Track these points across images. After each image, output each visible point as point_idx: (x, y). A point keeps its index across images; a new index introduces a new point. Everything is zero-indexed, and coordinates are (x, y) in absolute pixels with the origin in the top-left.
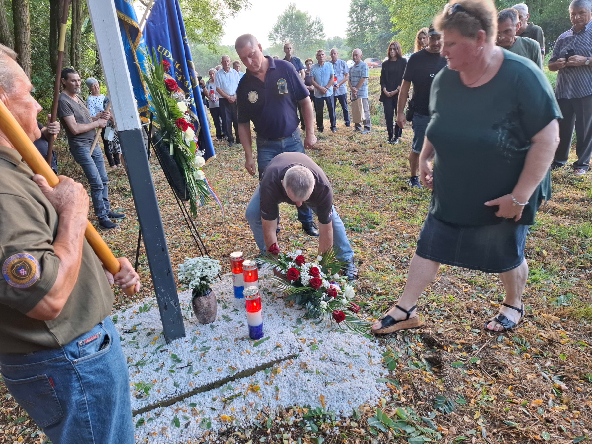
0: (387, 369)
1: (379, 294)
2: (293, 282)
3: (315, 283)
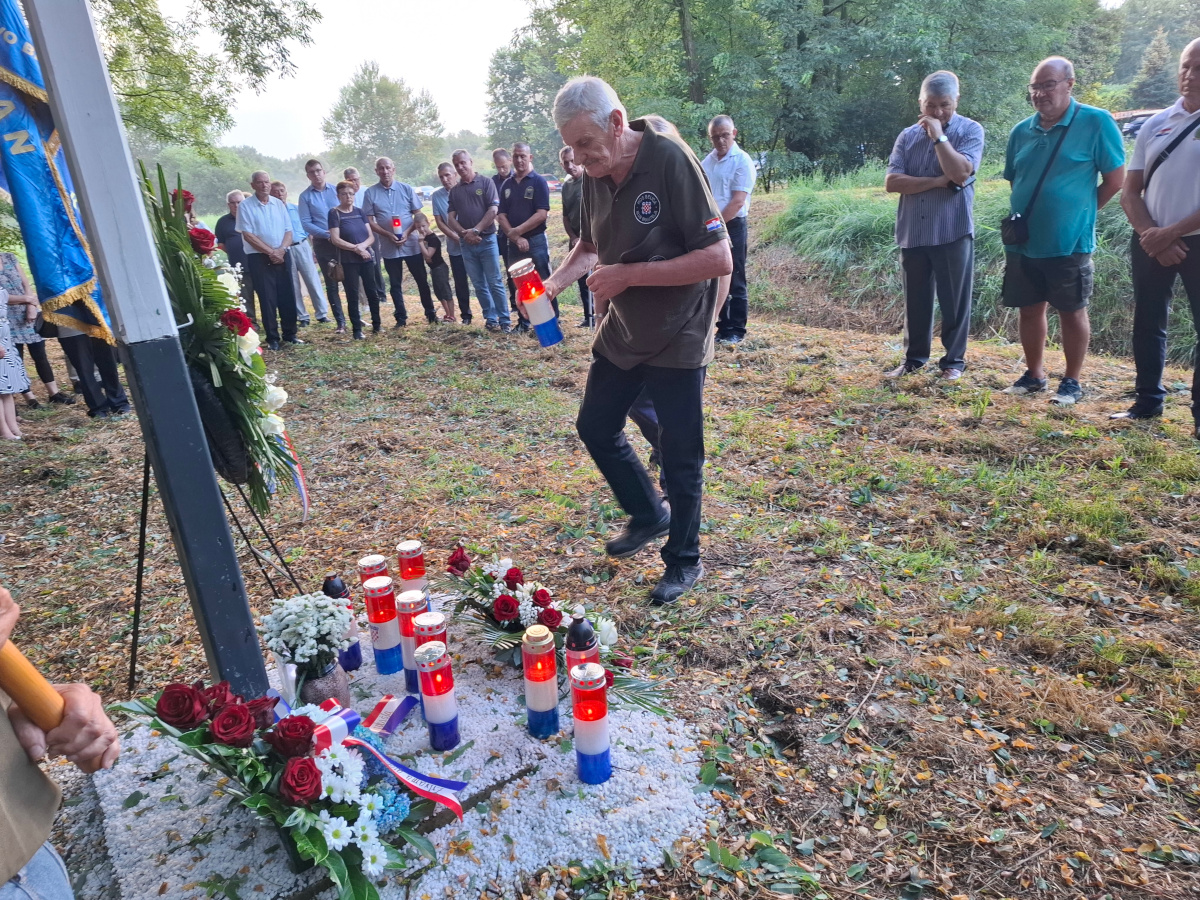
1: (660, 629)
2: (507, 623)
3: (550, 619)
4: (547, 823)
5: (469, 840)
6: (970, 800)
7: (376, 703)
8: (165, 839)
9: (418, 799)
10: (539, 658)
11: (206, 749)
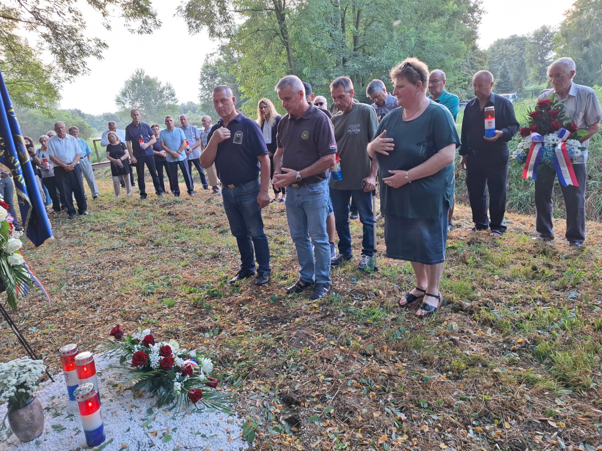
0: (246, 442)
1: (240, 361)
2: (141, 367)
3: (167, 363)
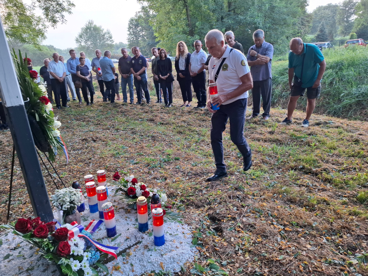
2: (132, 196)
3: (145, 194)
4: (144, 259)
5: (119, 266)
6: (273, 247)
7: (89, 222)
8: (18, 269)
9: (103, 253)
10: (142, 207)
11: (32, 239)
